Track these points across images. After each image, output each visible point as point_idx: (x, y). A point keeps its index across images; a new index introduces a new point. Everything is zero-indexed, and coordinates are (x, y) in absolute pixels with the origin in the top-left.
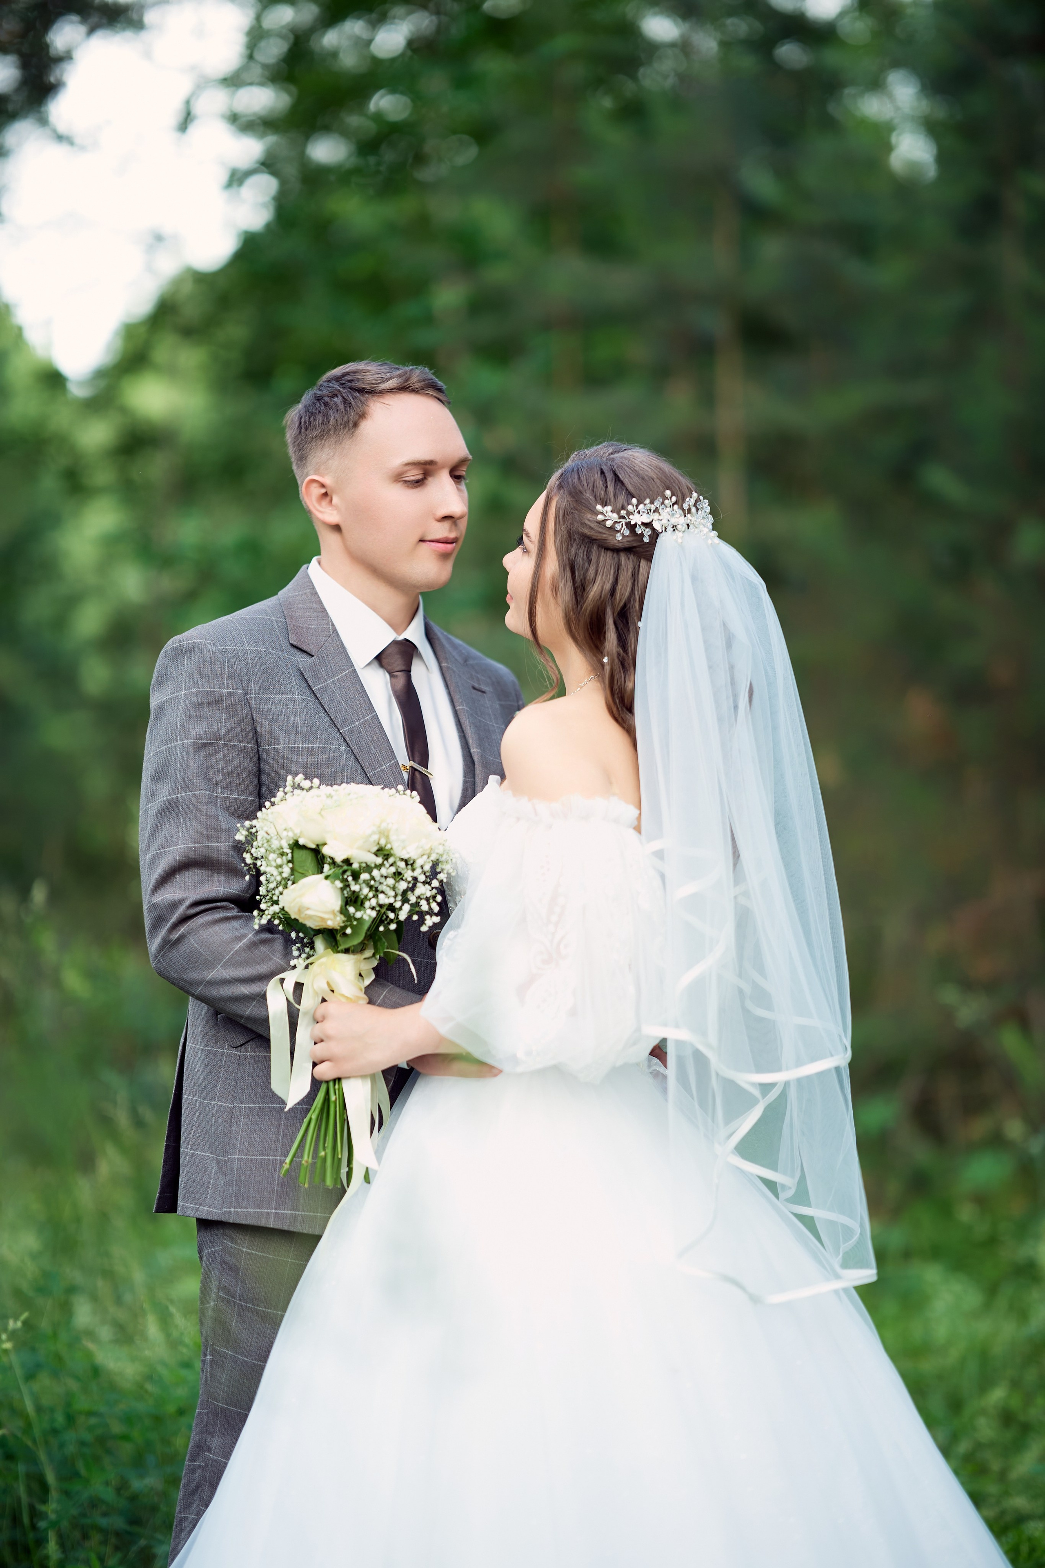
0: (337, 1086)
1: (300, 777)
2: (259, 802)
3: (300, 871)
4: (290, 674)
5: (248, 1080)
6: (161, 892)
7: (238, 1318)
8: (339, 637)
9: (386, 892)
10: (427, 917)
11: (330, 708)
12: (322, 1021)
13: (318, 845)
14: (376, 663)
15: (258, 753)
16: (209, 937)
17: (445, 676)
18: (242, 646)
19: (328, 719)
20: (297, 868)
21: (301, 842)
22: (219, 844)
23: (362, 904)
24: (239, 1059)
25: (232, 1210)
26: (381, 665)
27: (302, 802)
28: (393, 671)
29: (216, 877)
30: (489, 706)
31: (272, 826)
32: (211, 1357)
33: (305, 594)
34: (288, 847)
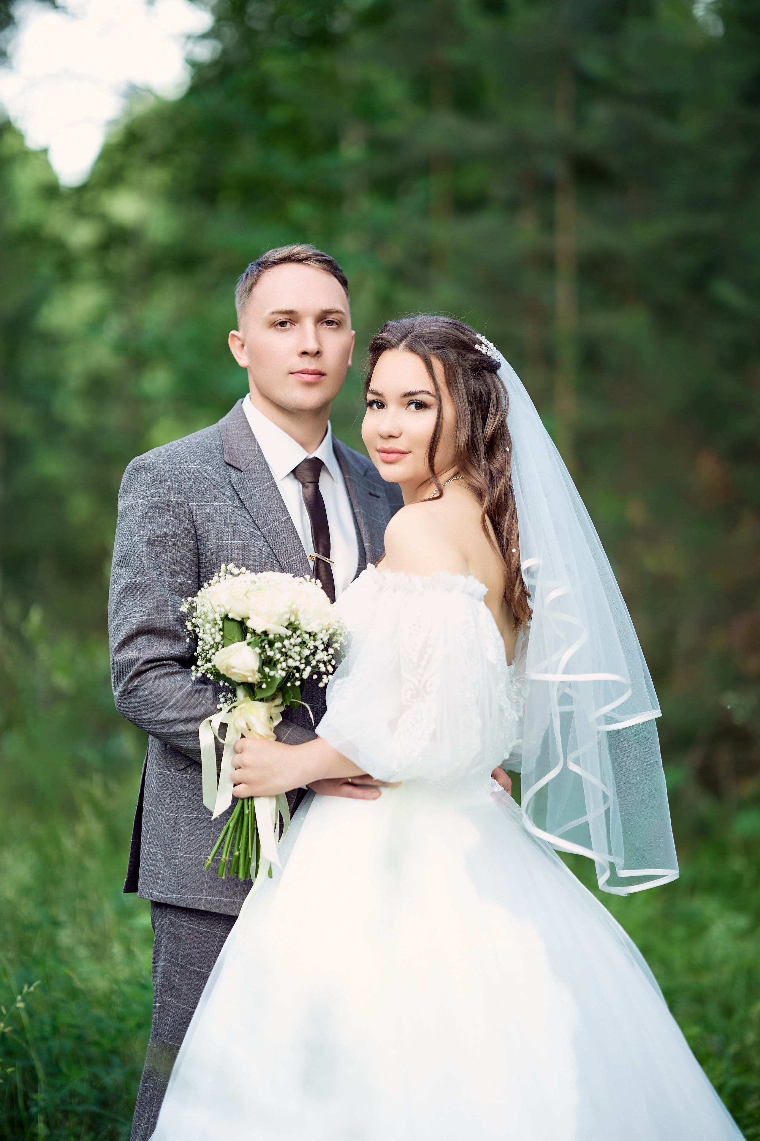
0: (250, 803)
1: (231, 566)
2: (199, 584)
3: (229, 638)
4: (223, 486)
5: (188, 796)
6: (122, 652)
7: (180, 975)
8: (263, 456)
9: (293, 656)
10: (325, 676)
11: (254, 513)
12: (241, 753)
13: (243, 619)
14: (292, 476)
15: (198, 547)
16: (157, 687)
17: (347, 485)
18: (187, 465)
19: (251, 521)
20: (226, 635)
21: (231, 616)
22: (166, 617)
23: (275, 665)
24: (182, 780)
25: (174, 895)
26: (296, 477)
27: (232, 585)
28: (304, 483)
29: (164, 642)
30: (381, 508)
31: (208, 601)
32: (160, 1004)
33: (238, 422)
34: (220, 619)
